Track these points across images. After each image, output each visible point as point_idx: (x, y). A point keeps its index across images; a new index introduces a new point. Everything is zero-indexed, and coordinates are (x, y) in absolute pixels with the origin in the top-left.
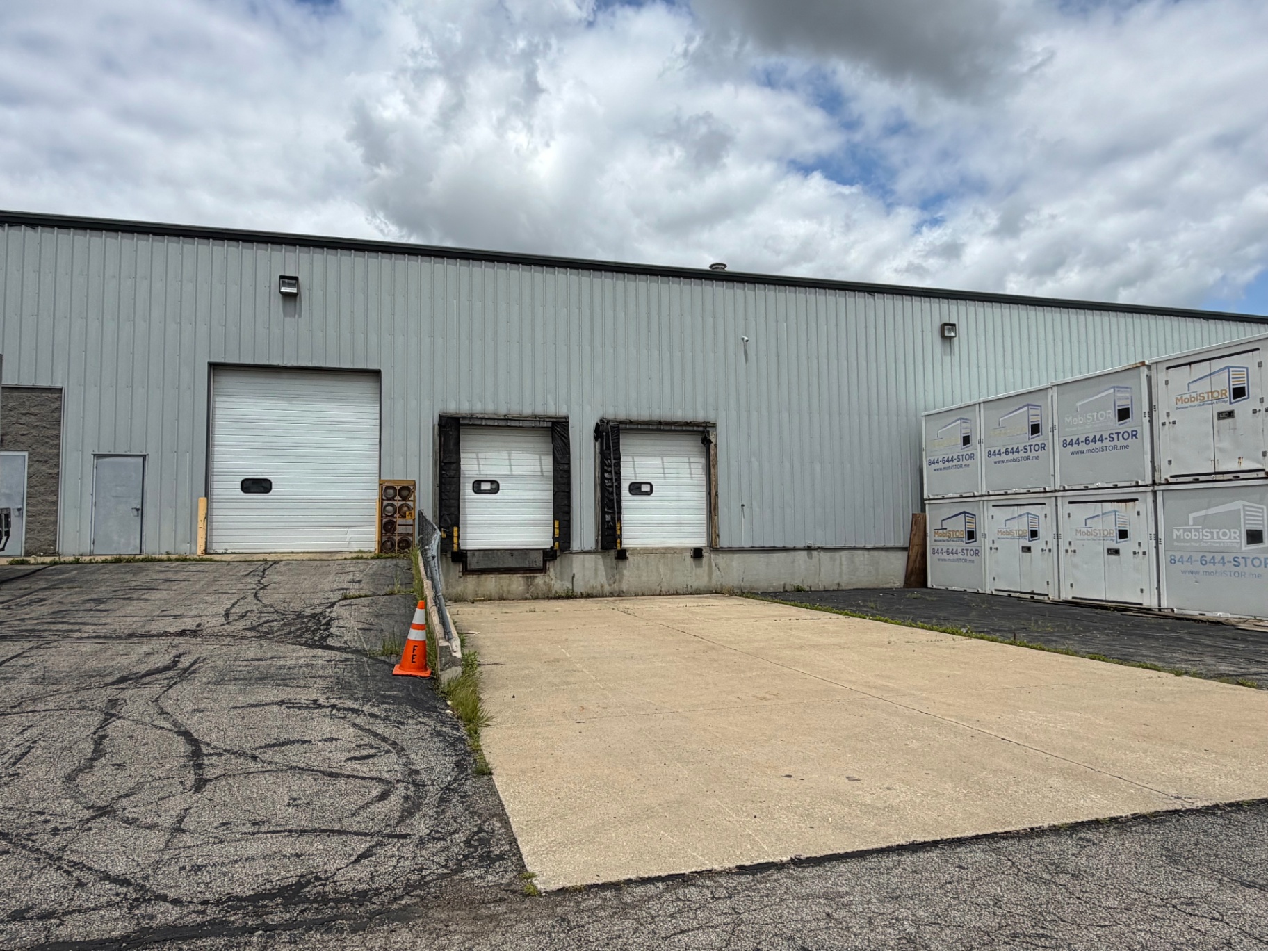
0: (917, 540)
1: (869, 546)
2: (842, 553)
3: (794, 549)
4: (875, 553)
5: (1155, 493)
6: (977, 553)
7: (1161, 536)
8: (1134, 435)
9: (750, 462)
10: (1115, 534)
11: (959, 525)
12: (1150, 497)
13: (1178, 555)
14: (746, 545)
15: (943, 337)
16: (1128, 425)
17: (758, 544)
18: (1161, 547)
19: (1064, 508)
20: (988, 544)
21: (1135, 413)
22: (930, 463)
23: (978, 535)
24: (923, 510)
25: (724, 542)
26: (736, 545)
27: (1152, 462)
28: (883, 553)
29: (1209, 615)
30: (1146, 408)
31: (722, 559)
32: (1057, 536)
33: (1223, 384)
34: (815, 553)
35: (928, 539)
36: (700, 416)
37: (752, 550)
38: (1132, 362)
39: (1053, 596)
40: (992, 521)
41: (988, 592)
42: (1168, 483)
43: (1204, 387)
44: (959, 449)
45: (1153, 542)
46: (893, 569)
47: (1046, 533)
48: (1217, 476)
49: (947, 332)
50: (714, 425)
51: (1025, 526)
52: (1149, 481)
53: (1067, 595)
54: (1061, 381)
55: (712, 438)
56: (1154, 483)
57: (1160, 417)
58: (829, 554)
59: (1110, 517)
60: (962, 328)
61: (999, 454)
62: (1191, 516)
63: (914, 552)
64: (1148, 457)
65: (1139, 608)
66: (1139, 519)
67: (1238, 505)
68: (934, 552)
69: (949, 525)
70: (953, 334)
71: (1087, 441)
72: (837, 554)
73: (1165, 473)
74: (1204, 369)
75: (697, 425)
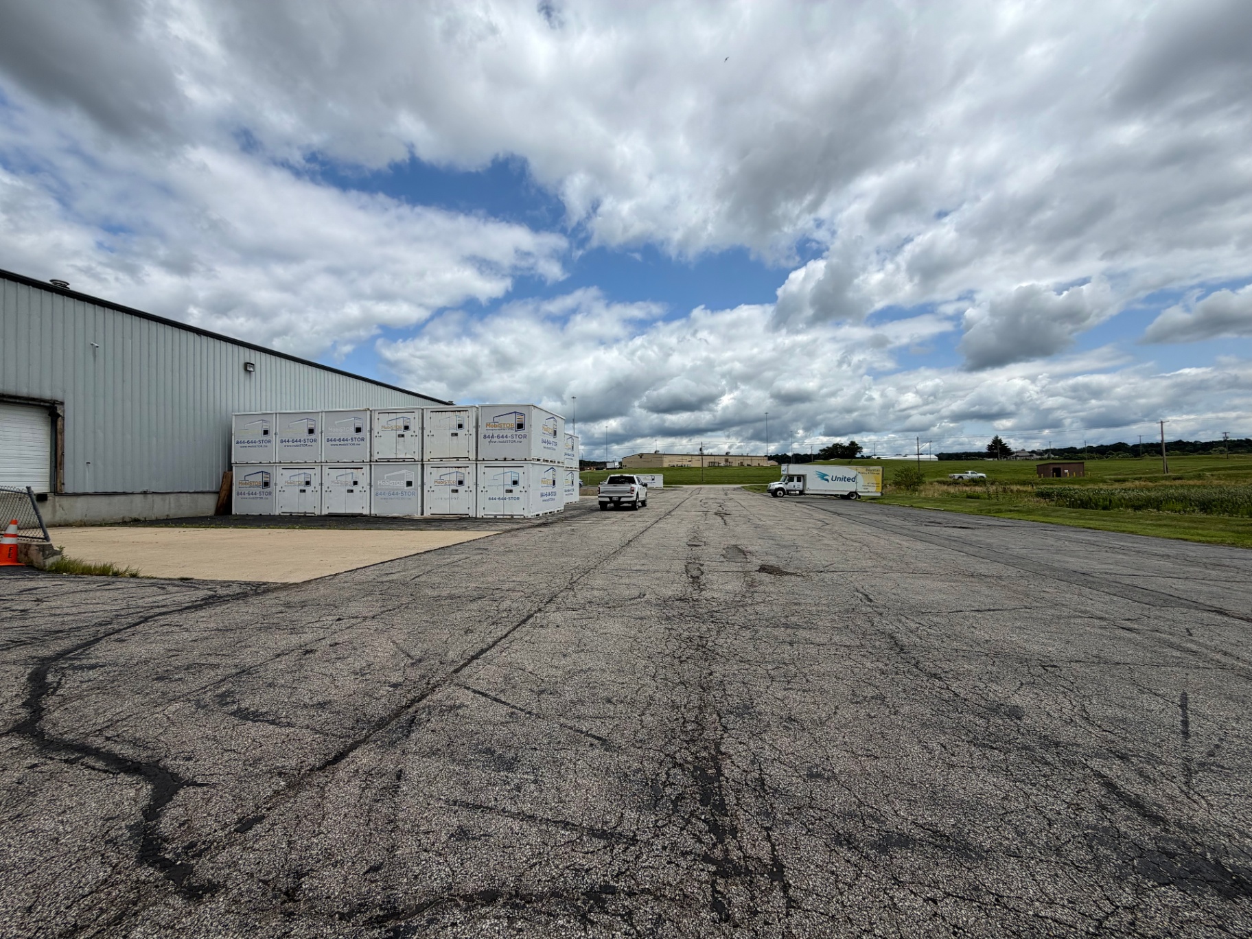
0: (225, 487)
1: (191, 491)
2: (172, 496)
3: (133, 493)
4: (196, 495)
5: (371, 465)
6: (270, 493)
7: (373, 484)
8: (363, 439)
9: (95, 432)
10: (352, 483)
11: (259, 478)
12: (368, 467)
13: (379, 492)
14: (91, 490)
15: (246, 369)
16: (360, 435)
17: (100, 490)
18: (373, 489)
19: (326, 470)
20: (278, 488)
21: (364, 430)
22: (237, 443)
23: (272, 484)
24: (231, 469)
25: (68, 488)
26: (81, 491)
27: (370, 452)
28: (200, 495)
29: (390, 515)
30: (369, 429)
31: (65, 502)
32: (321, 484)
33: (401, 423)
34: (150, 496)
35: (234, 487)
36: (47, 394)
37: (96, 494)
38: (365, 408)
39: (317, 512)
40: (281, 477)
41: (277, 513)
42: (377, 461)
43: (393, 423)
44: (261, 437)
45: (369, 487)
46: (208, 505)
47: (315, 482)
48: (397, 460)
49: (248, 367)
50: (62, 403)
51: (302, 479)
52: (368, 460)
53: (325, 512)
54: (326, 410)
55: (59, 412)
56: (370, 461)
57: (375, 433)
58: (160, 497)
59: (350, 476)
60: (257, 366)
61: (288, 441)
62: (386, 475)
63: (223, 494)
64: (368, 450)
65: (361, 515)
66: (363, 476)
67: (404, 471)
68: (238, 494)
69: (250, 479)
70: (252, 369)
71: (340, 440)
72: (167, 497)
73: (376, 457)
74: (393, 416)
75: (45, 401)
